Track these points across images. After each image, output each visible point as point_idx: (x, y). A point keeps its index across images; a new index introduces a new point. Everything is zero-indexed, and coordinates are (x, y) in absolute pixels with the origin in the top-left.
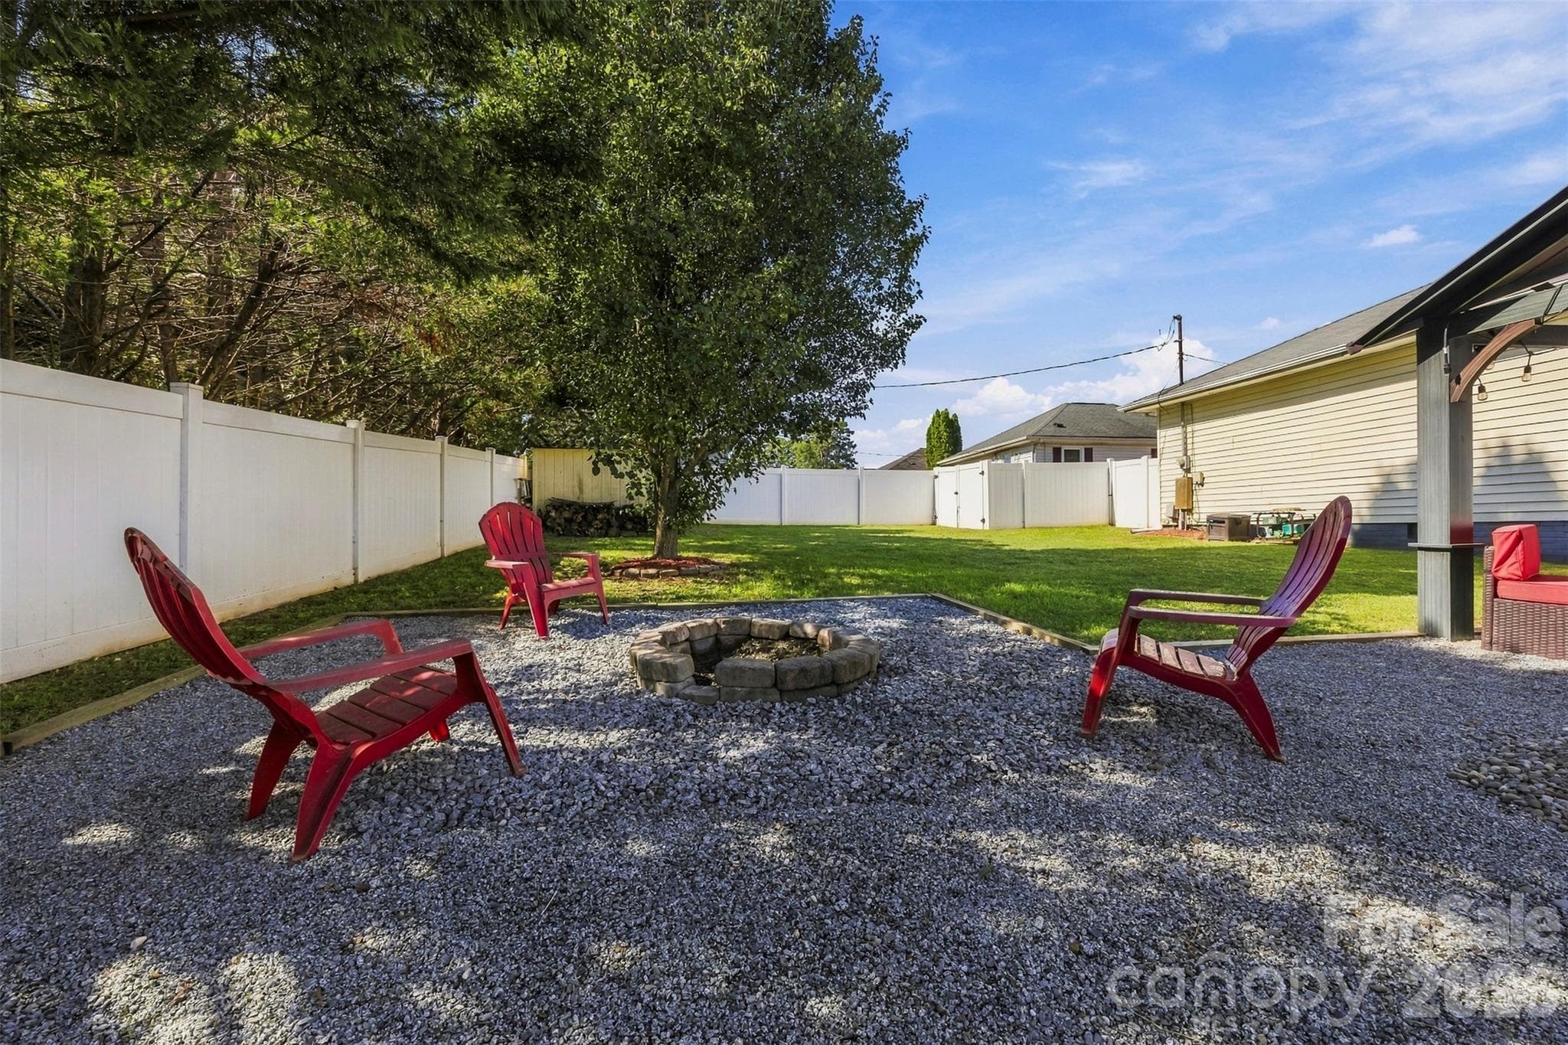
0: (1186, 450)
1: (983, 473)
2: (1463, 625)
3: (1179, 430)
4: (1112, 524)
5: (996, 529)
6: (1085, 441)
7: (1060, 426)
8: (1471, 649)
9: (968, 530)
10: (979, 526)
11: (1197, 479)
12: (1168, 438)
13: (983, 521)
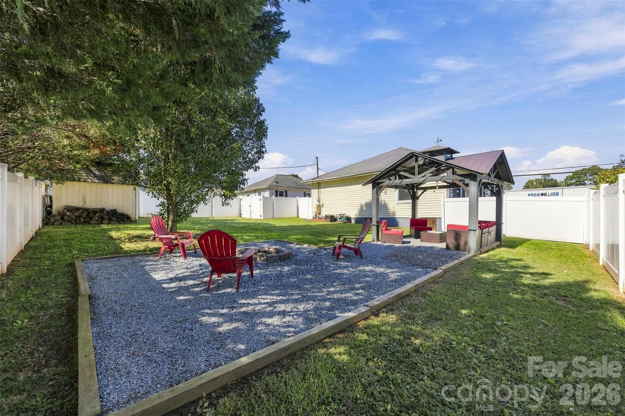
0: (319, 196)
1: (260, 200)
2: (378, 240)
3: (317, 190)
4: (298, 217)
5: (265, 218)
6: (285, 188)
7: (277, 183)
8: (379, 243)
9: (257, 220)
10: (259, 218)
11: (322, 205)
12: (314, 192)
13: (261, 216)
